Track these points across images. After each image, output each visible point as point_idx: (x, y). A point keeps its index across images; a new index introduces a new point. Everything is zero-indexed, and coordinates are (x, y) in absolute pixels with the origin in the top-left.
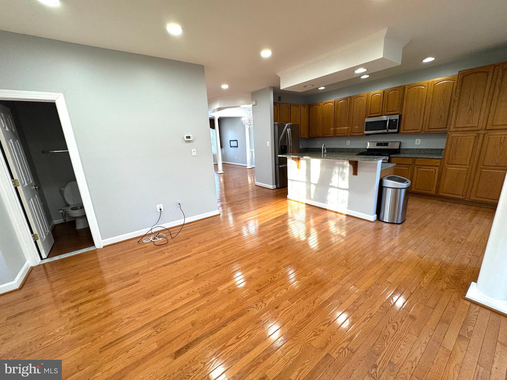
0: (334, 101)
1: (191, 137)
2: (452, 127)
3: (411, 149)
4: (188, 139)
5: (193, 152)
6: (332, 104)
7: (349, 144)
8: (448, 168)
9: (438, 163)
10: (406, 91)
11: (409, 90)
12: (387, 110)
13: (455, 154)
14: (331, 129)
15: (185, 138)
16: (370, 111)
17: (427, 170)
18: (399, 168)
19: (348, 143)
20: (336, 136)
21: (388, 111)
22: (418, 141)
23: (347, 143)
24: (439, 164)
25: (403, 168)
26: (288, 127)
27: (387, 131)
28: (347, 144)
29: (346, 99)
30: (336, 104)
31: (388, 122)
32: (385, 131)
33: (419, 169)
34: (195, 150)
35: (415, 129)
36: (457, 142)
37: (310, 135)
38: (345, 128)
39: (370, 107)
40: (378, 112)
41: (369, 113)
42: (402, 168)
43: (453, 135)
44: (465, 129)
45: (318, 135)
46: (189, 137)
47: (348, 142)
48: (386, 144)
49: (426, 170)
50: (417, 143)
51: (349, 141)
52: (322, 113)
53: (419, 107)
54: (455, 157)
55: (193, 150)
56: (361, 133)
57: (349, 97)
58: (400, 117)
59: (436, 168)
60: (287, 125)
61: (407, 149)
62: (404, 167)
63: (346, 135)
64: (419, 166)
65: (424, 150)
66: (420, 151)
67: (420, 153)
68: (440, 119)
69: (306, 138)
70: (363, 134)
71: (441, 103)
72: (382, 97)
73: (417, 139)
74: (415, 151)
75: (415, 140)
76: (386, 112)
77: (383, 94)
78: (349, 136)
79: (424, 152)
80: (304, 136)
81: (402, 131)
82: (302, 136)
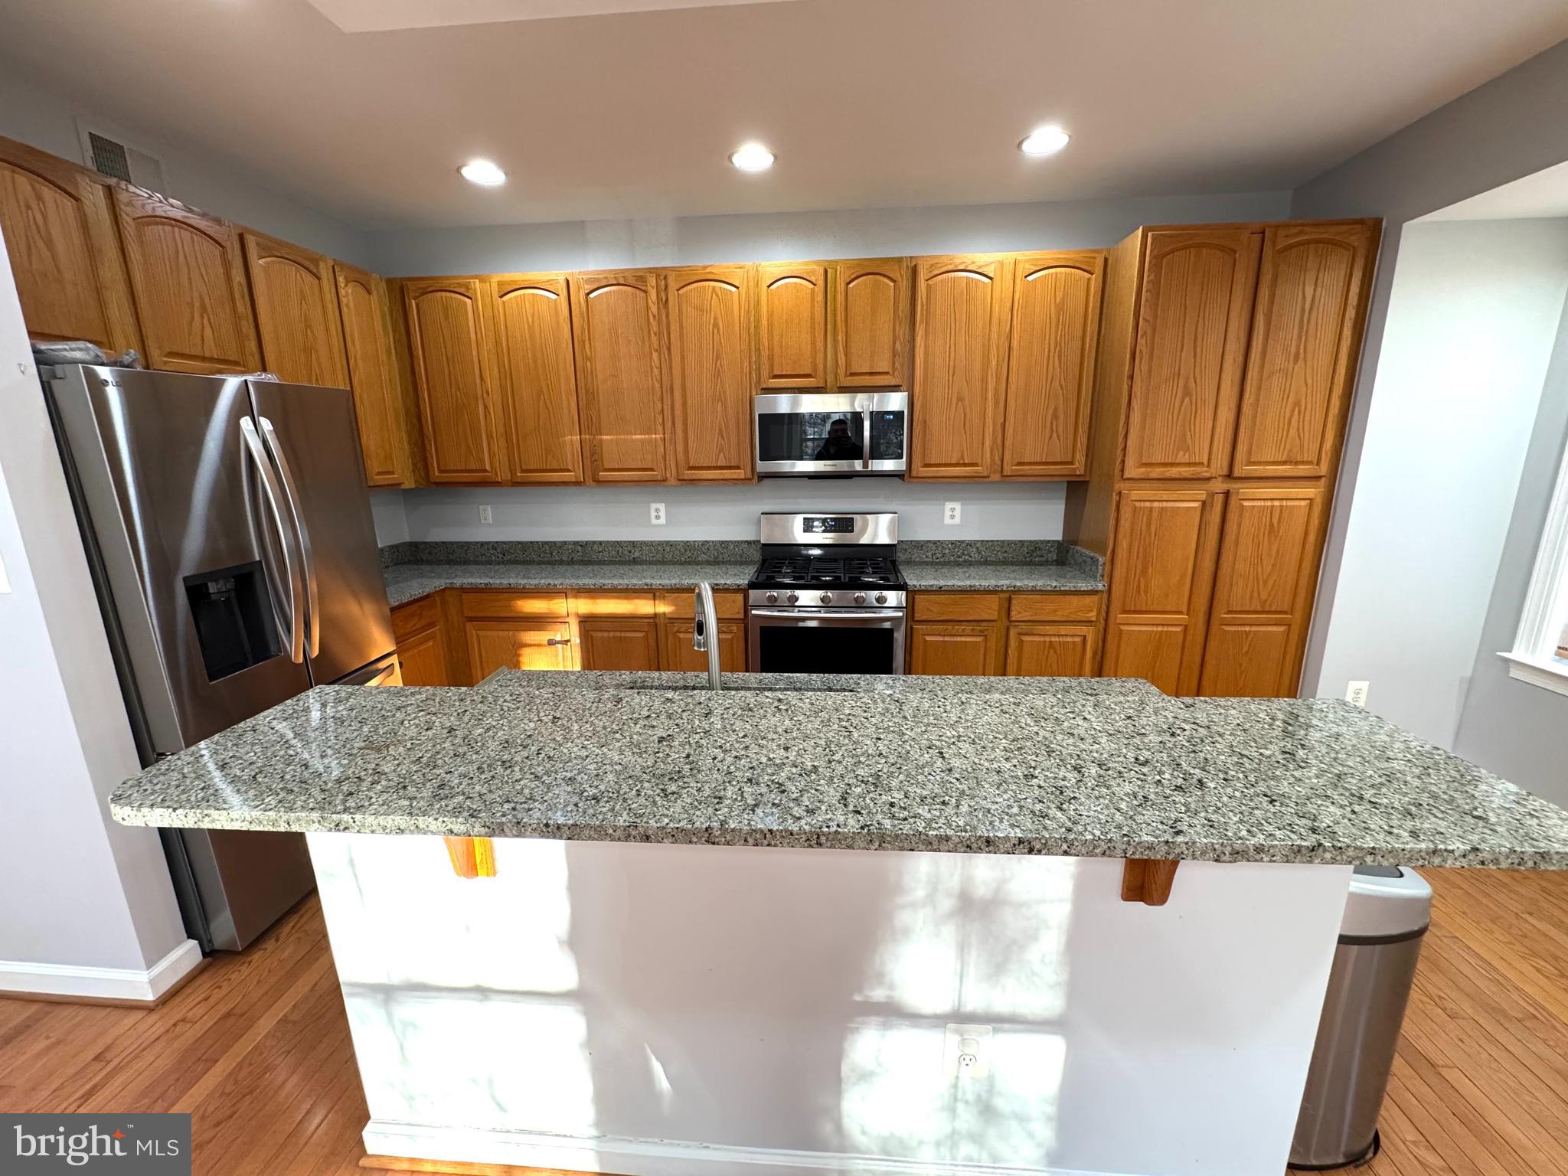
0: (560, 279)
2: (1130, 461)
3: (935, 542)
6: (554, 297)
7: (663, 521)
8: (1123, 628)
9: (1091, 611)
10: (922, 285)
11: (930, 282)
12: (848, 365)
13: (1144, 572)
14: (568, 439)
16: (771, 358)
17: (1053, 639)
18: (947, 639)
19: (658, 517)
20: (598, 482)
21: (855, 371)
22: (952, 510)
23: (653, 514)
24: (1094, 613)
25: (963, 639)
26: (242, 406)
27: (865, 465)
28: (654, 521)
29: (635, 281)
30: (578, 298)
31: (867, 424)
33: (1024, 637)
35: (966, 462)
36: (1149, 525)
37: (426, 467)
39: (770, 340)
40: (808, 372)
42: (959, 639)
43: (1135, 494)
44: (1173, 472)
45: (485, 471)
47: (657, 510)
48: (845, 524)
49: (1050, 642)
50: (952, 517)
51: (662, 507)
52: (498, 343)
53: (977, 365)
54: (1146, 587)
56: (738, 468)
57: (651, 270)
59: (1084, 630)
60: (232, 384)
62: (967, 632)
63: (659, 478)
64: (1024, 628)
65: (978, 545)
66: (966, 552)
67: (967, 557)
68: (1052, 423)
69: (403, 487)
70: (749, 476)
71: (1051, 357)
72: (820, 297)
73: (947, 503)
74: (947, 551)
75: (944, 505)
76: (846, 376)
77: (821, 283)
78: (673, 481)
79: (979, 553)
80: (392, 473)
81: (919, 470)
82: (379, 473)
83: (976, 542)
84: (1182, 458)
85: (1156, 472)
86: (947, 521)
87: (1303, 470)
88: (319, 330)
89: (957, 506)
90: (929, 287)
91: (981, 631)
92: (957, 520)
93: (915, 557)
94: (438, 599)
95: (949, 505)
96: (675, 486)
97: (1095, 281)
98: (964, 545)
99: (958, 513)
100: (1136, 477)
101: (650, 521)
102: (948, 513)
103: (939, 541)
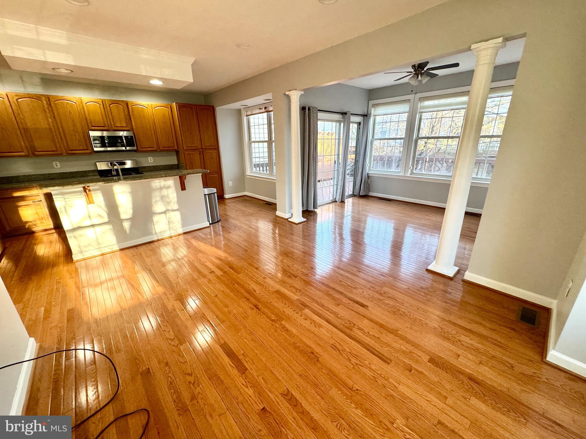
2: (184, 146)
6: (2, 100)
7: (59, 166)
10: (130, 108)
12: (114, 124)
16: (91, 122)
19: (57, 166)
20: (35, 155)
23: (55, 165)
27: (126, 148)
29: (37, 97)
30: (13, 101)
31: (124, 139)
35: (151, 147)
39: (90, 117)
40: (103, 126)
41: (90, 125)
43: (187, 152)
44: (193, 148)
51: (58, 162)
56: (87, 150)
57: (42, 95)
63: (60, 153)
67: (157, 169)
68: (168, 139)
70: (91, 152)
72: (102, 108)
75: (148, 158)
76: (115, 127)
77: (102, 104)
78: (65, 154)
79: (160, 168)
81: (140, 149)
84: (193, 145)
85: (190, 148)
87: (213, 147)
90: (132, 108)
92: (152, 161)
93: (144, 170)
96: (66, 156)
97: (170, 110)
99: (152, 159)
100: (186, 149)
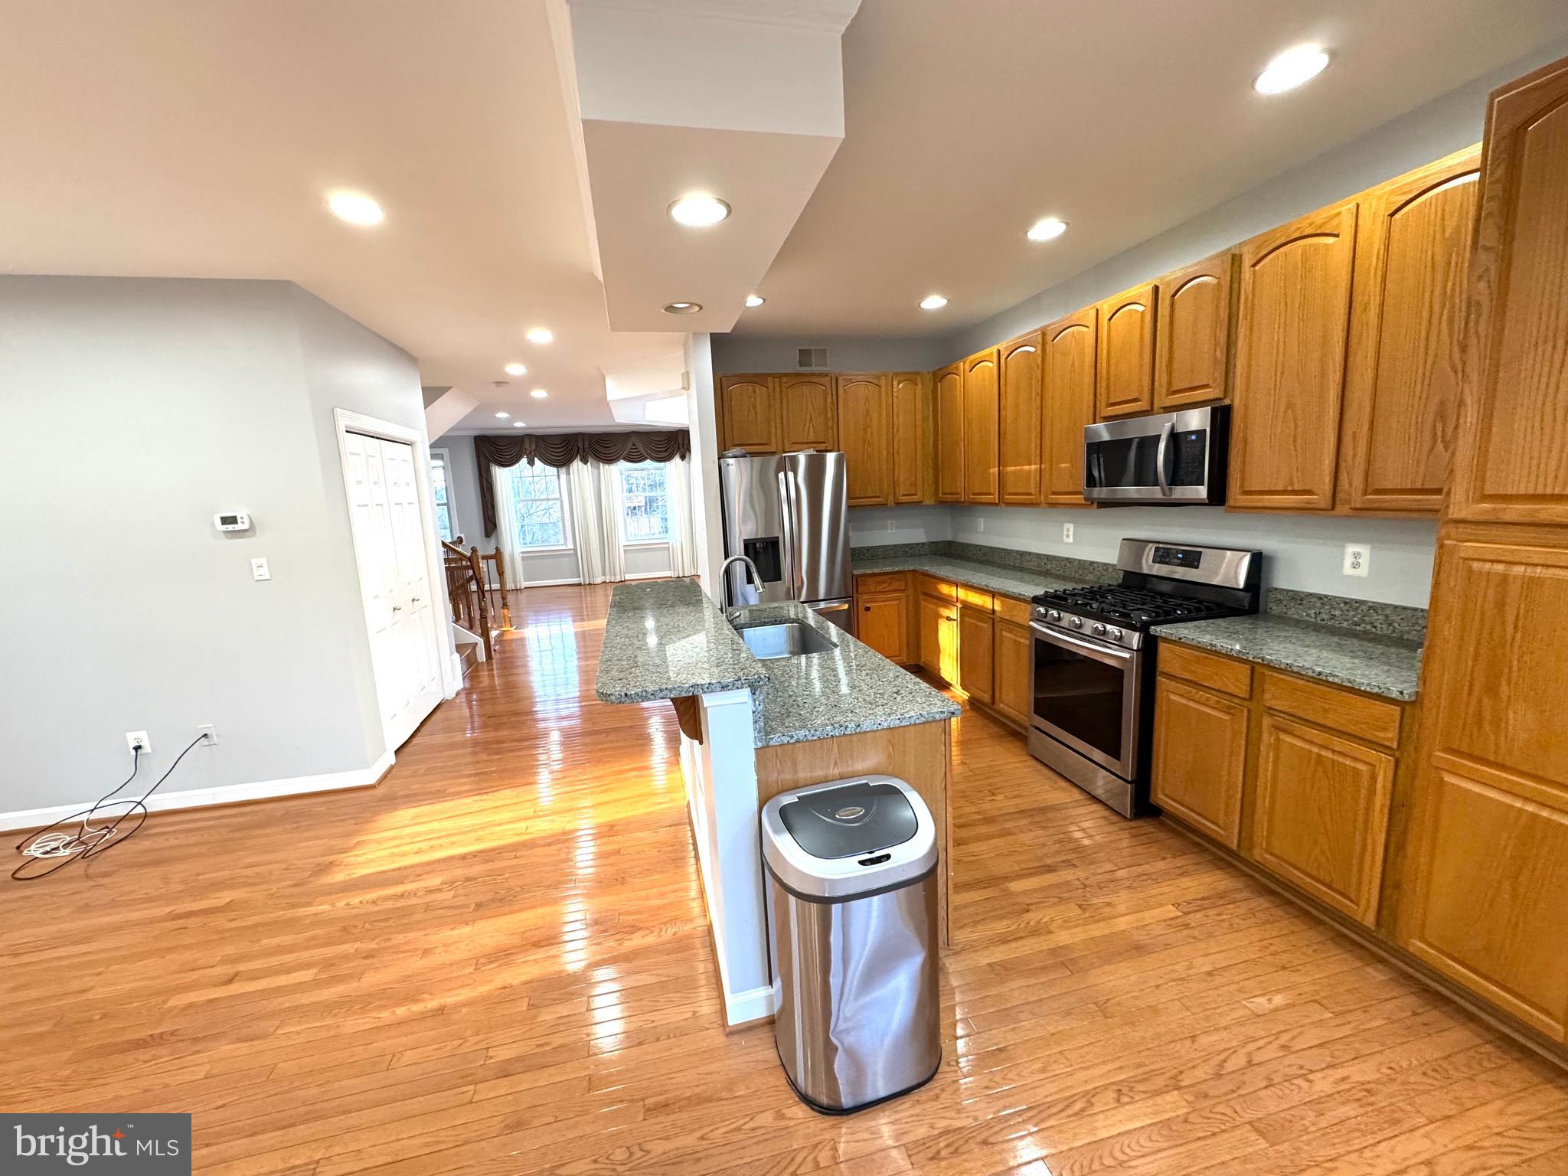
0: (995, 351)
1: (239, 520)
3: (1320, 597)
4: (230, 527)
5: (254, 567)
6: (990, 364)
7: (1071, 540)
8: (1449, 778)
9: (1385, 729)
10: (1246, 274)
11: (1257, 267)
12: (1170, 383)
13: (1491, 689)
14: (992, 470)
15: (218, 522)
18: (1191, 704)
19: (1068, 536)
20: (1007, 504)
21: (1175, 388)
22: (1357, 555)
23: (1064, 533)
24: (1391, 735)
25: (1208, 709)
26: (781, 468)
27: (1164, 492)
28: (1066, 540)
29: (1032, 339)
30: (1002, 362)
31: (1162, 446)
32: (1155, 493)
33: (1282, 736)
34: (263, 561)
35: (1296, 487)
38: (1026, 468)
39: (1108, 372)
40: (1135, 396)
41: (1103, 403)
42: (1203, 708)
43: (1470, 549)
46: (233, 520)
47: (1068, 530)
48: (1191, 558)
49: (1319, 755)
50: (1355, 565)
52: (968, 404)
54: (1495, 717)
55: (254, 562)
56: (1080, 493)
57: (1039, 331)
58: (1222, 417)
59: (1378, 757)
61: (1299, 598)
62: (1212, 703)
63: (1035, 501)
64: (1281, 721)
65: (1388, 612)
66: (1366, 619)
67: (1369, 627)
68: (1434, 427)
69: (924, 503)
71: (1435, 321)
72: (1149, 318)
73: (1350, 545)
74: (1337, 613)
75: (1344, 547)
76: (1167, 395)
77: (1149, 303)
78: (1044, 505)
79: (1390, 625)
80: (915, 495)
81: (1238, 498)
82: (904, 495)
83: (1385, 606)
85: (1516, 510)
86: (1348, 569)
88: (874, 416)
89: (1364, 550)
90: (1255, 274)
91: (1229, 707)
92: (1363, 571)
93: (1292, 613)
94: (910, 576)
95: (1351, 549)
98: (1364, 608)
99: (1364, 561)
100: (1470, 517)
101: (1062, 538)
102: (1348, 561)
103: (1326, 596)
